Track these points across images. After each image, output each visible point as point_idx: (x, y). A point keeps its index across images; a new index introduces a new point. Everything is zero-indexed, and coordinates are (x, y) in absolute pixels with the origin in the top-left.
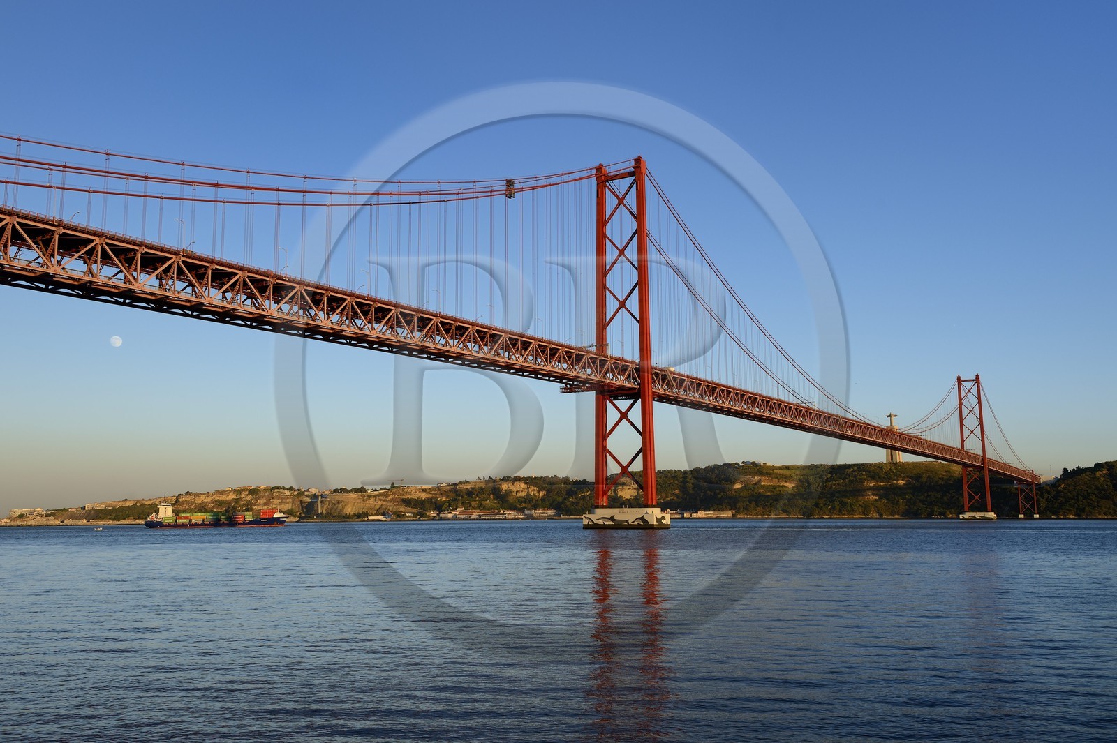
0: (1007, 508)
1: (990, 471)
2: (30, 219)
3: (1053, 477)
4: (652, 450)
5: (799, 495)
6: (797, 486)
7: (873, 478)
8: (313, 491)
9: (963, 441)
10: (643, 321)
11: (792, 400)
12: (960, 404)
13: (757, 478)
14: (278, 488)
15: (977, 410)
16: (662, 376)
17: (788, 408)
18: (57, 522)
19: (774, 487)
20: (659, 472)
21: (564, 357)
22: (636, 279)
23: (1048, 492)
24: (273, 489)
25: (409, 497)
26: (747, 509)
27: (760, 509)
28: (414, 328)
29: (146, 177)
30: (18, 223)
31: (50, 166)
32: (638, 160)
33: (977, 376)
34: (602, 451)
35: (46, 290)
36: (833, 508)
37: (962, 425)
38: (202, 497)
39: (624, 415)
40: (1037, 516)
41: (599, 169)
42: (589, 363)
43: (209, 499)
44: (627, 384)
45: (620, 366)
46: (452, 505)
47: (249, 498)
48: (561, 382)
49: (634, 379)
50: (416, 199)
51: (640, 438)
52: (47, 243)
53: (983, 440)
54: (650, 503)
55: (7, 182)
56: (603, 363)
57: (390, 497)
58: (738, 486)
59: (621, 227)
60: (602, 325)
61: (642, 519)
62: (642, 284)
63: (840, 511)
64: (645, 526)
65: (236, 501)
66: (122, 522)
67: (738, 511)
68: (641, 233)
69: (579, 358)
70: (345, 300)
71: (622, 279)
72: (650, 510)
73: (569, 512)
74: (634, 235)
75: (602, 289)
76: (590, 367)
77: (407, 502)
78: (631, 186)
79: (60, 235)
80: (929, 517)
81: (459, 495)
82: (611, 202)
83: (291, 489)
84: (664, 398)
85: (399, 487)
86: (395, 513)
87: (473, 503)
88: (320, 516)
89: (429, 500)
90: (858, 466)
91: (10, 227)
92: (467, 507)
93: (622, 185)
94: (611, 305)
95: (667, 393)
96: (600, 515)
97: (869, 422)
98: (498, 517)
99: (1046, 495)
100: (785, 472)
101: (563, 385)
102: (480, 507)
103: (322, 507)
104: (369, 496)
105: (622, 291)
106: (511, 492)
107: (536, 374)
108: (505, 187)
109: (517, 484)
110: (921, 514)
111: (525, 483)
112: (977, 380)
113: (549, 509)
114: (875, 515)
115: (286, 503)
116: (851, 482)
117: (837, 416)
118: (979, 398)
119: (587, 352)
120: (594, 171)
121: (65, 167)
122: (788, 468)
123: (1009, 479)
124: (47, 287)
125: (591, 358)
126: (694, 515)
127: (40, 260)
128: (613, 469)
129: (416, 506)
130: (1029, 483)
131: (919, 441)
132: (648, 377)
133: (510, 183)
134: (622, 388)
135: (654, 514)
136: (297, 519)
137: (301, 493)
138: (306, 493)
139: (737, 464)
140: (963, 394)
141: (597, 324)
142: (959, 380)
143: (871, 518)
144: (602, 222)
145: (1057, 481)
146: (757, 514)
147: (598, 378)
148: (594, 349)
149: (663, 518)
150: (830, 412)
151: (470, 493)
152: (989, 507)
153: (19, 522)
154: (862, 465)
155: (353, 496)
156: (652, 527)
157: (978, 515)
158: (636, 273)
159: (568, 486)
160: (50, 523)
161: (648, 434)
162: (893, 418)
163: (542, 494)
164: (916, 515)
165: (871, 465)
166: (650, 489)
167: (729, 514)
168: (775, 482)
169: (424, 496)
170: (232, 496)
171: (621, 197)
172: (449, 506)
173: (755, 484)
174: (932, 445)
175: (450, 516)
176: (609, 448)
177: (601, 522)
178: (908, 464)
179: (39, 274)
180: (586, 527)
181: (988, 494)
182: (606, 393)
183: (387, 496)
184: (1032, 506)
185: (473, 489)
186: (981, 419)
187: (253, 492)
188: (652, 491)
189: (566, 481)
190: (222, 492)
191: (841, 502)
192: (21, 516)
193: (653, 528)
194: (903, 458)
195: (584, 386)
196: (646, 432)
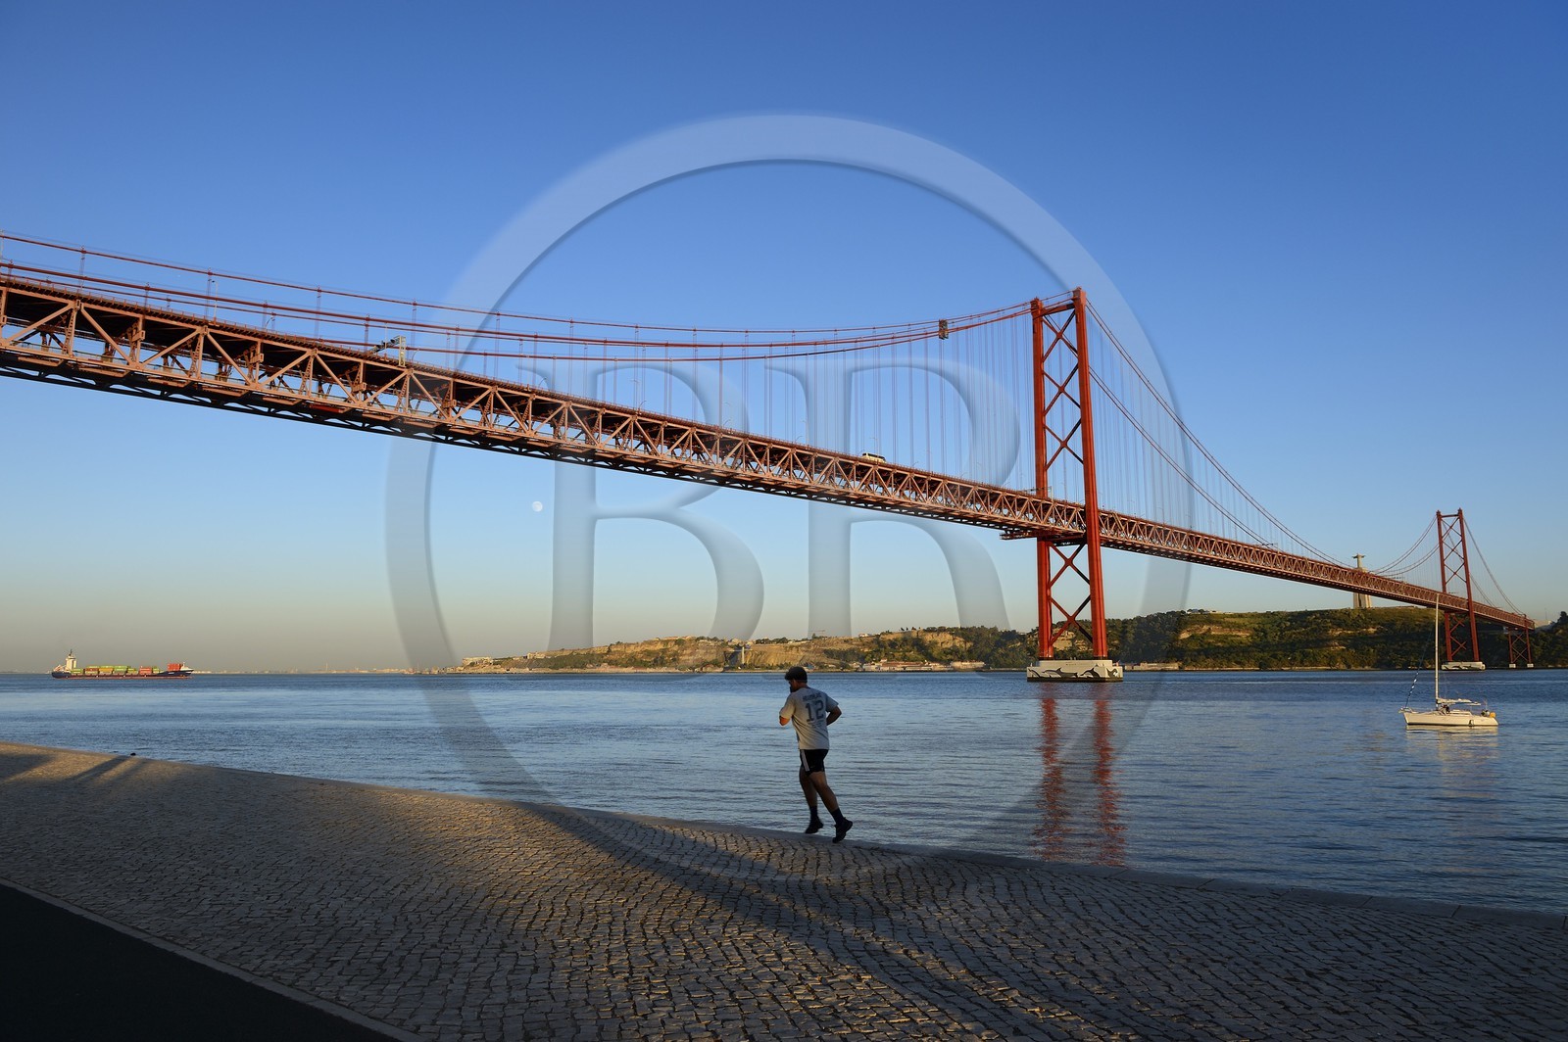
0: (1496, 658)
1: (1476, 616)
2: (508, 388)
3: (1550, 622)
4: (1101, 599)
5: (1255, 645)
6: (1252, 636)
7: (1339, 626)
8: (736, 641)
9: (1444, 583)
10: (1088, 462)
11: (1252, 542)
12: (1441, 542)
13: (1206, 627)
14: (702, 638)
15: (1460, 548)
16: (1111, 520)
17: (1248, 550)
18: (504, 670)
19: (1226, 637)
20: (1107, 621)
21: (1005, 503)
22: (1078, 417)
23: (1544, 639)
24: (698, 639)
25: (832, 648)
26: (1195, 661)
27: (1210, 661)
28: (852, 477)
29: (605, 342)
30: (499, 392)
31: (521, 337)
32: (1077, 292)
33: (1460, 511)
34: (1045, 601)
35: (520, 453)
36: (1294, 659)
37: (1443, 565)
38: (632, 647)
39: (1069, 562)
40: (1532, 665)
41: (1035, 303)
42: (1031, 508)
43: (639, 649)
44: (1071, 529)
45: (1065, 510)
46: (874, 656)
47: (676, 648)
48: (1001, 528)
49: (1080, 523)
50: (852, 346)
51: (1087, 586)
52: (522, 409)
53: (1468, 582)
54: (1100, 655)
55: (486, 354)
56: (1046, 507)
57: (812, 648)
58: (1184, 635)
59: (1061, 362)
60: (1042, 467)
61: (1092, 671)
62: (1085, 422)
63: (1302, 662)
64: (1096, 679)
65: (664, 651)
66: (561, 670)
67: (1185, 663)
68: (1082, 368)
69: (1021, 502)
70: (787, 451)
71: (1063, 417)
72: (1100, 662)
73: (998, 665)
74: (1075, 370)
75: (1040, 429)
76: (1032, 511)
77: (830, 654)
78: (1070, 320)
79: (533, 401)
80: (1405, 667)
81: (882, 646)
82: (1048, 337)
83: (715, 639)
84: (1112, 543)
85: (821, 637)
86: (817, 664)
87: (897, 655)
88: (743, 666)
89: (852, 651)
90: (1322, 613)
91: (492, 396)
92: (891, 659)
93: (1059, 319)
94: (1052, 446)
95: (1115, 537)
96: (1045, 668)
97: (1339, 564)
98: (923, 668)
99: (1542, 642)
100: (1237, 620)
101: (1004, 532)
102: (904, 659)
103: (746, 658)
104: (791, 647)
105: (1063, 430)
106: (936, 643)
107: (974, 520)
108: (938, 329)
109: (942, 634)
110: (1395, 665)
111: (952, 634)
112: (1460, 515)
113: (976, 660)
114: (1342, 666)
115: (711, 653)
116: (1314, 630)
117: (1302, 558)
118: (1463, 535)
119: (1029, 496)
120: (1029, 306)
121: (536, 337)
122: (1240, 616)
123: (1498, 625)
124: (520, 450)
125: (1034, 502)
126: (1136, 668)
127: (516, 425)
128: (1057, 617)
129: (838, 658)
130: (1521, 629)
131: (1397, 585)
132: (1095, 518)
133: (943, 323)
134: (1067, 534)
135: (1105, 667)
136: (722, 669)
137: (725, 644)
138: (730, 644)
139: (1182, 612)
140: (1443, 532)
141: (1037, 466)
142: (1439, 516)
143: (1337, 670)
144: (1039, 359)
145: (1555, 626)
146: (1207, 666)
147: (1042, 523)
148: (1034, 493)
149: (1115, 670)
150: (1295, 554)
151: (893, 644)
152: (1476, 656)
153: (470, 670)
154: (1327, 611)
155: (775, 646)
156: (1103, 680)
157: (1463, 665)
158: (1078, 411)
159: (997, 638)
160: (497, 671)
161: (1096, 581)
162: (1360, 559)
163: (968, 645)
164: (1390, 666)
165: (1336, 611)
166: (1100, 640)
167: (1175, 666)
168: (1226, 632)
169: (846, 647)
170: (660, 646)
171: (1058, 331)
172: (872, 657)
173: (1204, 634)
174: (1410, 588)
175: (873, 668)
176: (1053, 596)
177: (1047, 675)
178: (1380, 610)
179: (515, 438)
180: (1031, 680)
181: (1475, 642)
182: (1048, 539)
183: (808, 646)
184: (1526, 654)
185: (896, 640)
186: (1465, 558)
187: (679, 642)
188: (1103, 643)
189: (994, 631)
190: (650, 643)
191: (1302, 653)
192: (472, 664)
193: (1105, 681)
194: (1373, 602)
195: (1025, 531)
196: (1094, 579)
